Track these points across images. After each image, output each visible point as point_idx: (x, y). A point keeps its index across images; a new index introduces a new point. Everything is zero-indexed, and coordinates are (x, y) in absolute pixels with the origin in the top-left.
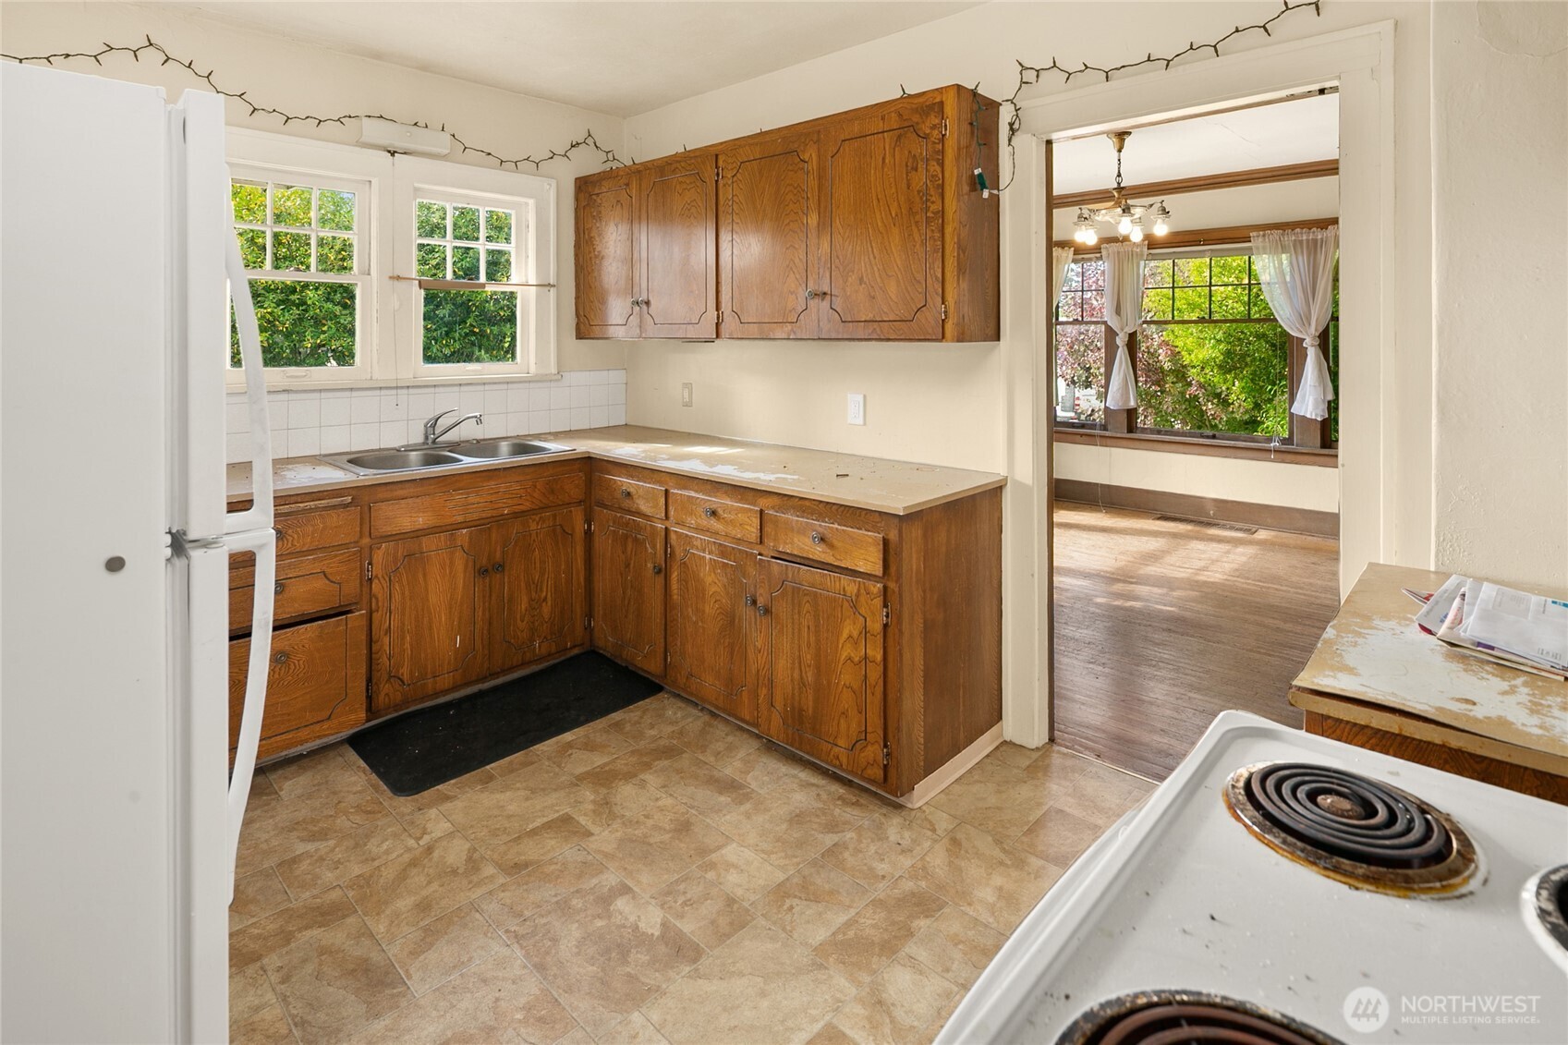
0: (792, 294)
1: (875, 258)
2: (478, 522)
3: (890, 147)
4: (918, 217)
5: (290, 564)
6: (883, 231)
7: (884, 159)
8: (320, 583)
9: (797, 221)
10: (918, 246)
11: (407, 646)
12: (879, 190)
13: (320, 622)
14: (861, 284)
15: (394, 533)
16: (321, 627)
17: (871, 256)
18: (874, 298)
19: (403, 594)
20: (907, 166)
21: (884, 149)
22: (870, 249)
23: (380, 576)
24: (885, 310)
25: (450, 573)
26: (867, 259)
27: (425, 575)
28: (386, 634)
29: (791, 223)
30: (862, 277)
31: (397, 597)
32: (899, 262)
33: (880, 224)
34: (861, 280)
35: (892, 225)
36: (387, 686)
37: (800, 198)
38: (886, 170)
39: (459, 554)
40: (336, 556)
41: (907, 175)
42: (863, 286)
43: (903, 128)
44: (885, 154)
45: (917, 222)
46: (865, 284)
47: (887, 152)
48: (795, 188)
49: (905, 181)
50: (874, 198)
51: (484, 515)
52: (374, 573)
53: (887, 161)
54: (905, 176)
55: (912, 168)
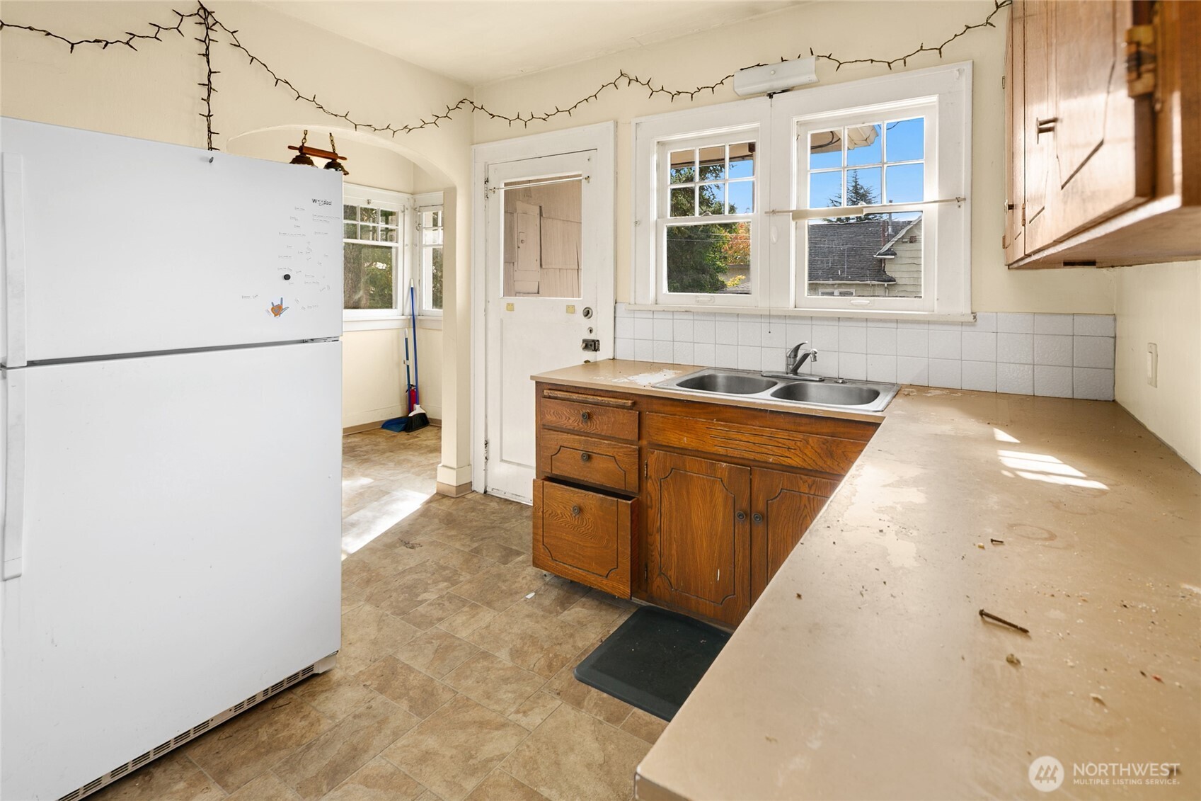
2: (740, 461)
5: (594, 442)
8: (611, 466)
11: (674, 552)
13: (601, 496)
15: (664, 444)
16: (601, 499)
19: (671, 503)
23: (653, 477)
25: (711, 501)
27: (688, 493)
28: (658, 532)
31: (666, 503)
36: (658, 579)
39: (718, 486)
40: (622, 447)
51: (746, 455)
52: (649, 473)
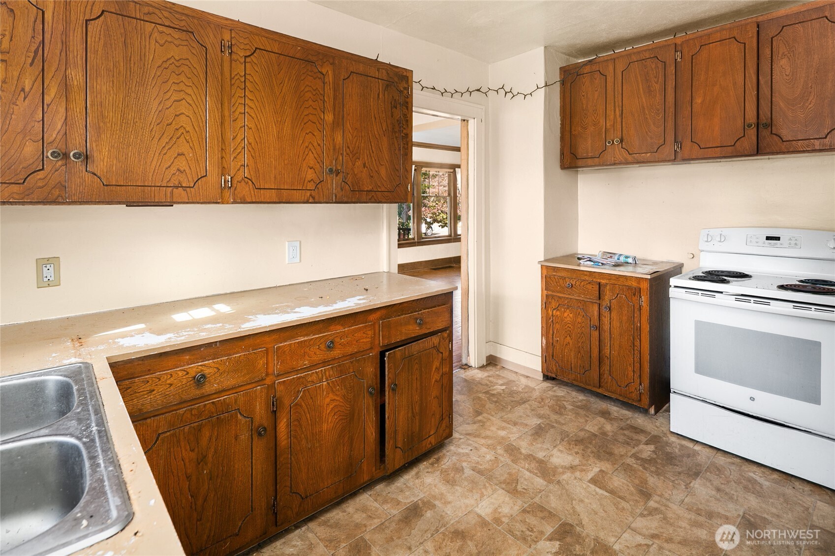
0: (311, 169)
1: (373, 152)
3: (382, 90)
4: (397, 135)
6: (378, 138)
7: (378, 95)
9: (315, 115)
10: (397, 151)
12: (375, 112)
14: (364, 168)
17: (371, 151)
18: (372, 177)
20: (391, 104)
21: (379, 89)
22: (370, 147)
24: (379, 185)
26: (368, 153)
29: (310, 115)
30: (365, 163)
32: (387, 157)
33: (376, 133)
34: (364, 166)
35: (383, 135)
37: (319, 100)
38: (380, 101)
41: (392, 110)
42: (366, 169)
43: (390, 82)
44: (379, 92)
45: (396, 137)
46: (367, 168)
47: (381, 92)
48: (315, 90)
49: (390, 112)
50: (373, 116)
53: (380, 97)
54: (390, 109)
55: (394, 106)
